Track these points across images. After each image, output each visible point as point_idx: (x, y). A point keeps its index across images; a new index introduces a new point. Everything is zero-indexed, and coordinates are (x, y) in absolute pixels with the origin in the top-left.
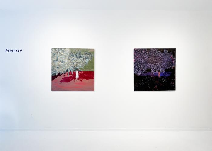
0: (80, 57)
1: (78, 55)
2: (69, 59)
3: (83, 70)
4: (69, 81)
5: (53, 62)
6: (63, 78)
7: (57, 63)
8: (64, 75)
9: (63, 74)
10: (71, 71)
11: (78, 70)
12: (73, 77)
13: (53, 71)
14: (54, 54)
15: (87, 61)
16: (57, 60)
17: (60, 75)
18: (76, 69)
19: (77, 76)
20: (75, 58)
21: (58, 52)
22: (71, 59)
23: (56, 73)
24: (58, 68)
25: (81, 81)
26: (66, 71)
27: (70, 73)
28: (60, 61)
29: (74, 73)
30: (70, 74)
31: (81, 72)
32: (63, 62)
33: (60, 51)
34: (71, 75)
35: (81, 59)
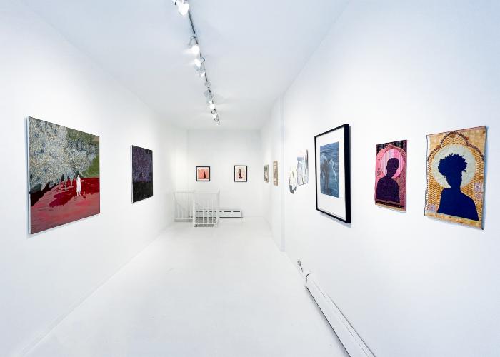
0: (82, 150)
1: (79, 145)
2: (66, 152)
3: (87, 175)
4: (67, 202)
5: (33, 155)
6: (55, 196)
7: (41, 160)
8: (58, 189)
9: (55, 185)
10: (69, 178)
11: (80, 176)
12: (73, 192)
13: (35, 178)
14: (36, 135)
15: (91, 157)
16: (43, 151)
17: (51, 188)
18: (78, 174)
19: (79, 189)
20: (75, 150)
21: (44, 129)
22: (69, 151)
23: (40, 186)
24: (45, 170)
25: (84, 197)
26: (60, 177)
27: (68, 184)
28: (50, 154)
29: (75, 182)
30: (67, 187)
31: (84, 179)
32: (55, 157)
33: (49, 130)
34: (70, 187)
35: (84, 153)
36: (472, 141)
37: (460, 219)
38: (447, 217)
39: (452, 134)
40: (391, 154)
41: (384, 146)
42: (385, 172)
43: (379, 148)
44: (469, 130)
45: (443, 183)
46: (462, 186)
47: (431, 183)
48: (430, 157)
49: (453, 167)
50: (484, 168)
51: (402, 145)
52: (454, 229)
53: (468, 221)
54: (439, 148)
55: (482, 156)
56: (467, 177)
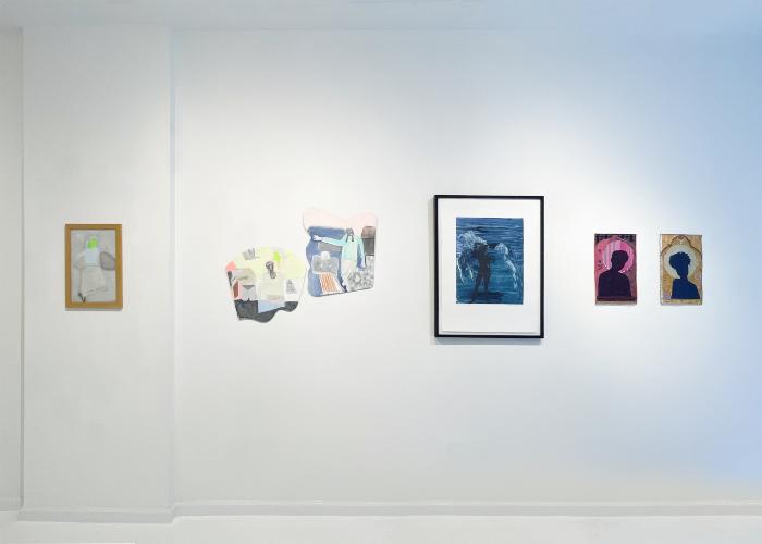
36: (693, 243)
37: (688, 301)
38: (679, 301)
39: (681, 237)
40: (617, 246)
41: (606, 236)
42: (608, 266)
43: (599, 238)
44: (692, 236)
45: (674, 274)
46: (689, 276)
47: (664, 276)
48: (663, 253)
49: (680, 262)
50: (701, 263)
51: (631, 238)
52: (684, 310)
53: (694, 301)
54: (670, 246)
55: (699, 253)
56: (692, 269)
